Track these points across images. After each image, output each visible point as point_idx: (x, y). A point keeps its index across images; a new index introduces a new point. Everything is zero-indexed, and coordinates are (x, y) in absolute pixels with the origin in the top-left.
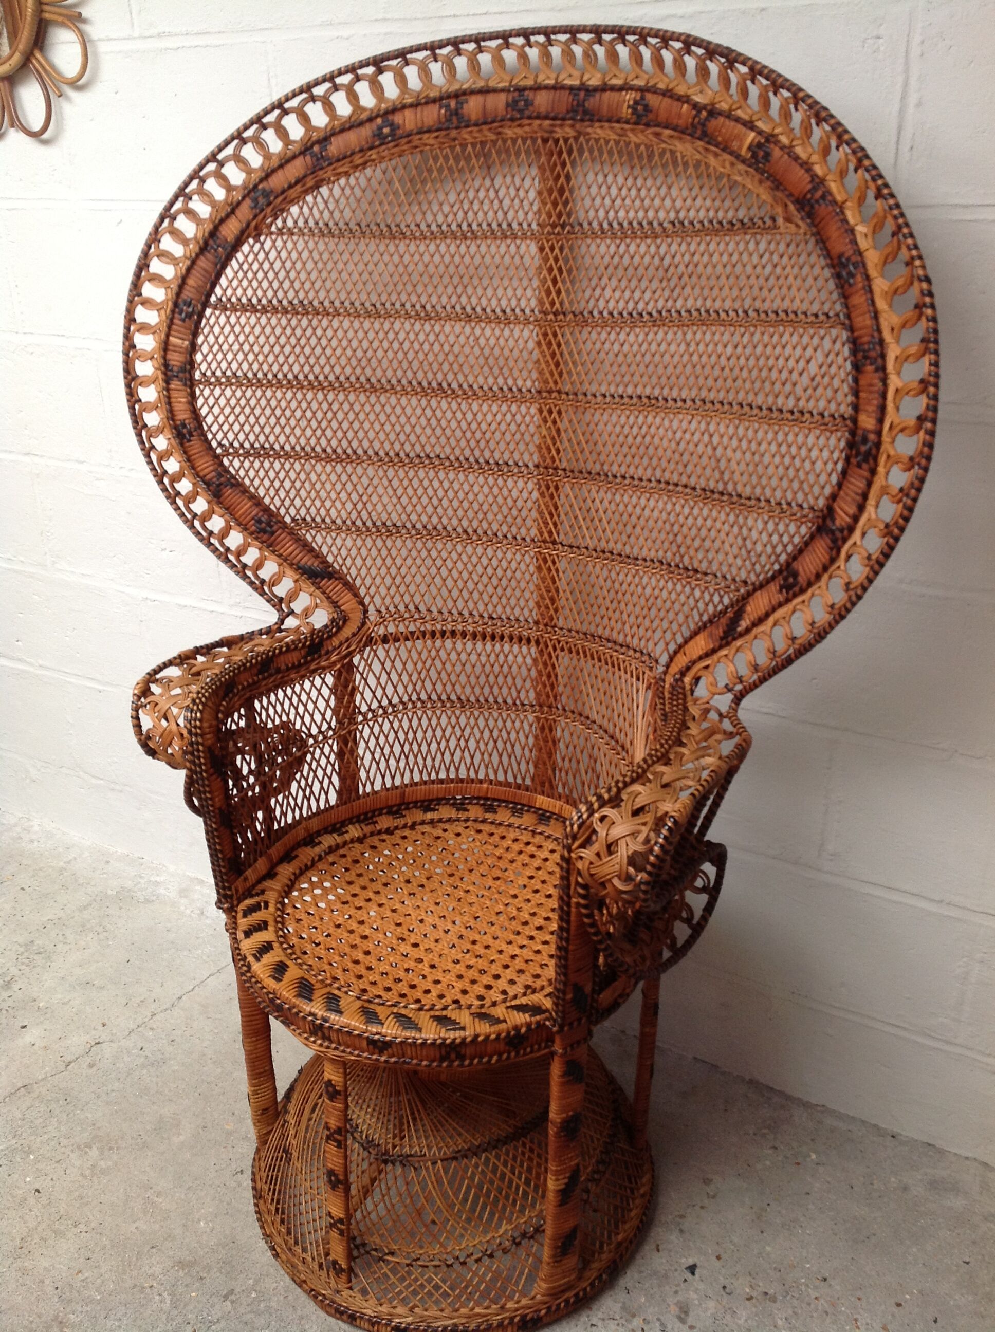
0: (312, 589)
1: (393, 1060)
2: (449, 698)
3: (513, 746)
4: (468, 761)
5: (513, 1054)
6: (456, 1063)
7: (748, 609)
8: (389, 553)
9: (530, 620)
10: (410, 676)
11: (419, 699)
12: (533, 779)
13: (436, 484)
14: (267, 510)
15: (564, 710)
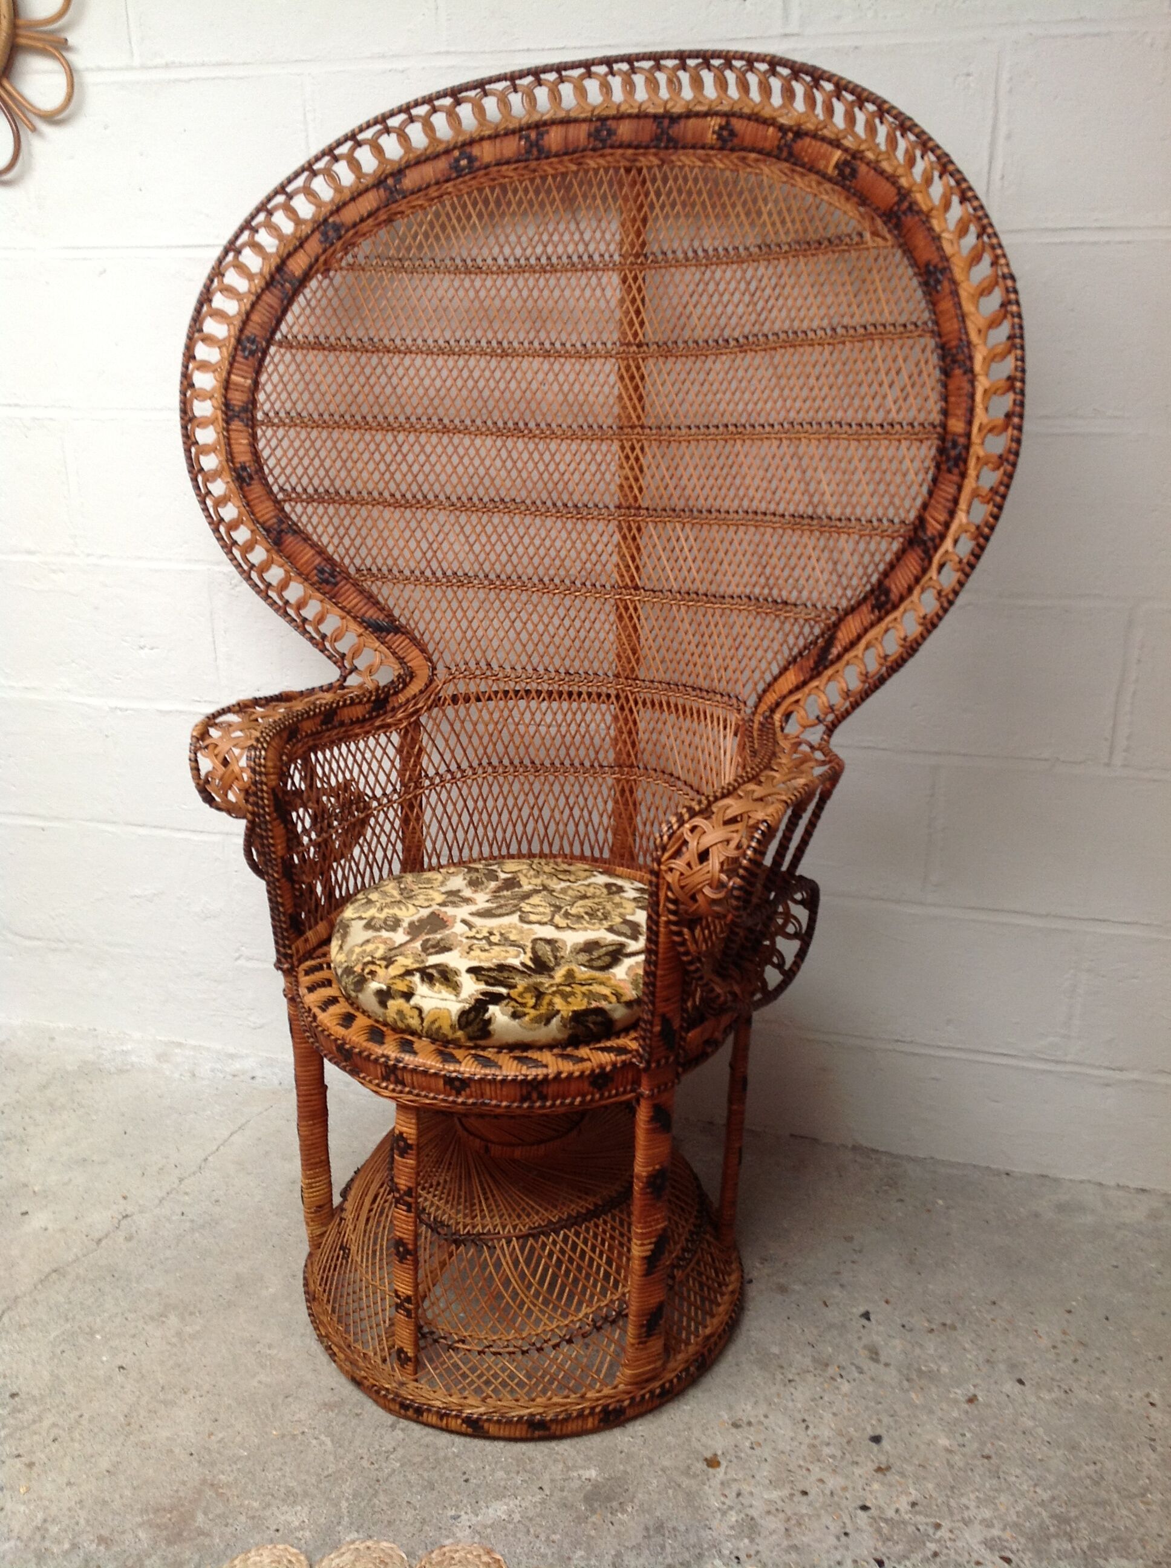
0: (377, 644)
1: (471, 1101)
2: (521, 763)
3: (590, 813)
4: (542, 832)
5: (597, 1096)
6: (538, 1104)
7: (840, 635)
8: (460, 606)
9: (610, 674)
10: (481, 738)
11: (490, 764)
12: (611, 850)
13: (511, 530)
14: (329, 559)
15: (646, 768)
